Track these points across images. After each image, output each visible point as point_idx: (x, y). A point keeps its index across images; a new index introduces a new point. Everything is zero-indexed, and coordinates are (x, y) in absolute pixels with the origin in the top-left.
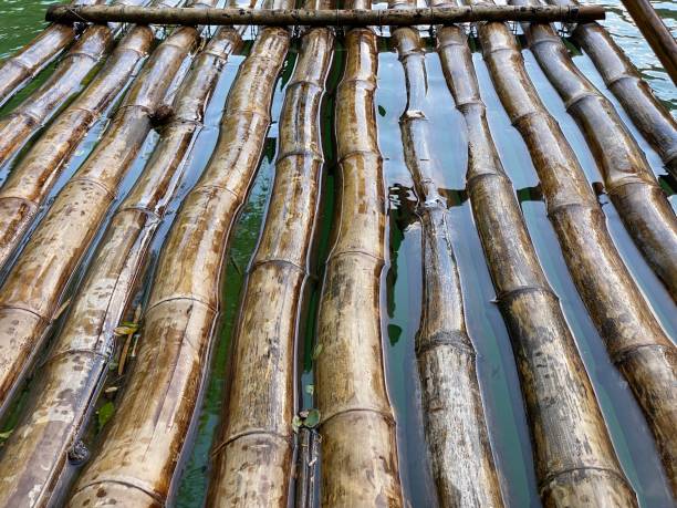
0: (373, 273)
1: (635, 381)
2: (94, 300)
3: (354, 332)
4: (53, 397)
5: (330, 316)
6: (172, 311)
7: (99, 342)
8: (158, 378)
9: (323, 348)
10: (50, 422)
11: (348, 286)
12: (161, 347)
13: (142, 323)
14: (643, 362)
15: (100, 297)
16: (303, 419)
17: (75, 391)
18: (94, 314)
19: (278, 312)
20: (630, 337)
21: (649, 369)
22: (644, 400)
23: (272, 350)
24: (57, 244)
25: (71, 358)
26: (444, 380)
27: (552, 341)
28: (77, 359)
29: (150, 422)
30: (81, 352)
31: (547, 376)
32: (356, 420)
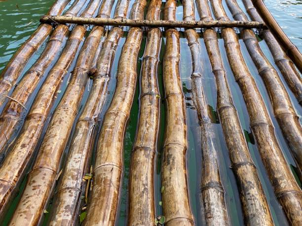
0: (182, 153)
1: (285, 206)
2: (74, 164)
3: (177, 182)
4: (63, 209)
5: (167, 174)
6: (105, 170)
7: (77, 183)
8: (103, 201)
9: (165, 188)
10: (63, 220)
11: (173, 160)
12: (103, 187)
13: (93, 174)
14: (288, 198)
15: (76, 162)
16: (159, 220)
17: (71, 206)
18: (74, 170)
19: (146, 171)
20: (284, 187)
21: (290, 202)
22: (288, 215)
23: (145, 189)
24: (57, 137)
25: (68, 191)
26: (212, 204)
27: (253, 188)
28: (70, 192)
29: (101, 222)
30: (71, 188)
31: (252, 204)
32: (180, 222)
